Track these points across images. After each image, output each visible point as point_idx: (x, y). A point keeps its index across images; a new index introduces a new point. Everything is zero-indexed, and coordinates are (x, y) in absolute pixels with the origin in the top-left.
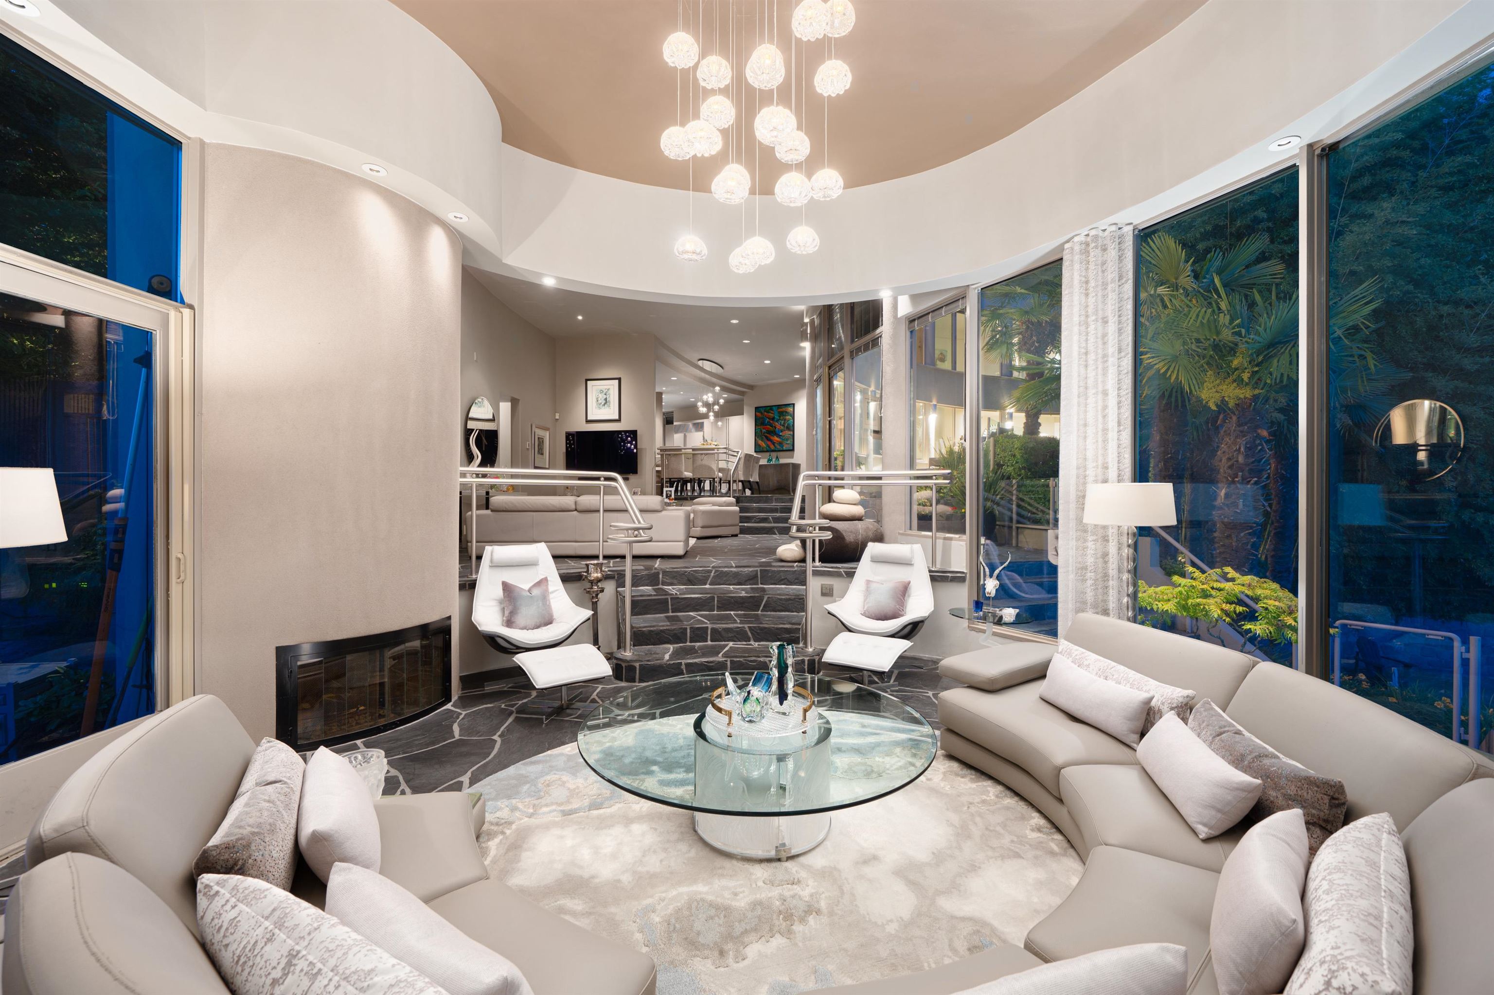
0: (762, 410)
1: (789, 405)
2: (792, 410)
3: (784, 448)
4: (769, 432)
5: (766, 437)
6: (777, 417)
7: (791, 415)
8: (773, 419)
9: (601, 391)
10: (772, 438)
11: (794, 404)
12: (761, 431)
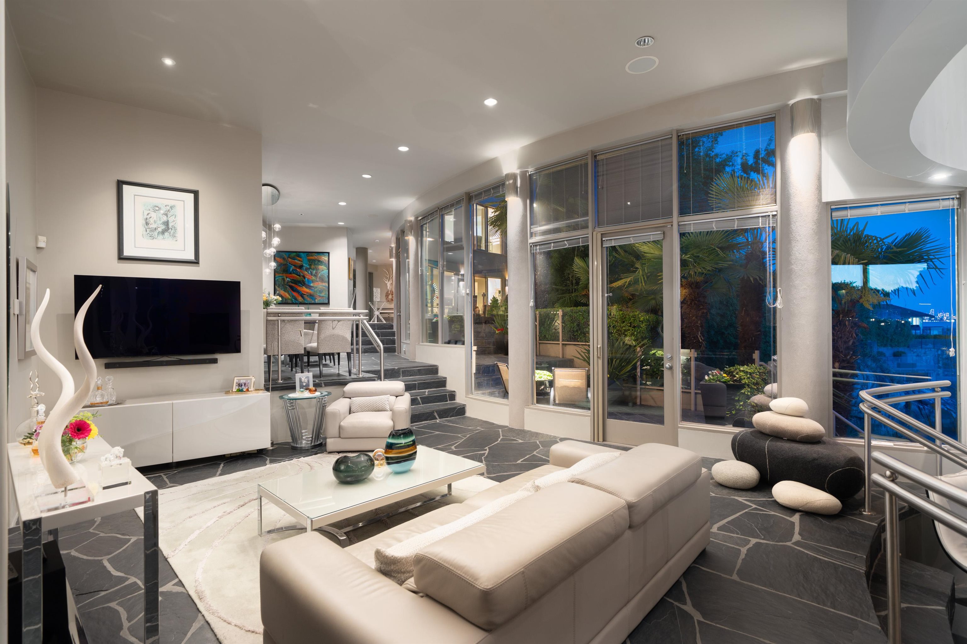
0: (285, 256)
1: (323, 253)
2: (326, 259)
3: (317, 301)
4: (296, 282)
5: (291, 287)
6: (306, 265)
7: (325, 265)
8: (301, 267)
9: (156, 208)
10: (299, 288)
11: (329, 253)
12: (284, 280)
